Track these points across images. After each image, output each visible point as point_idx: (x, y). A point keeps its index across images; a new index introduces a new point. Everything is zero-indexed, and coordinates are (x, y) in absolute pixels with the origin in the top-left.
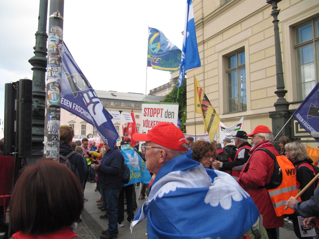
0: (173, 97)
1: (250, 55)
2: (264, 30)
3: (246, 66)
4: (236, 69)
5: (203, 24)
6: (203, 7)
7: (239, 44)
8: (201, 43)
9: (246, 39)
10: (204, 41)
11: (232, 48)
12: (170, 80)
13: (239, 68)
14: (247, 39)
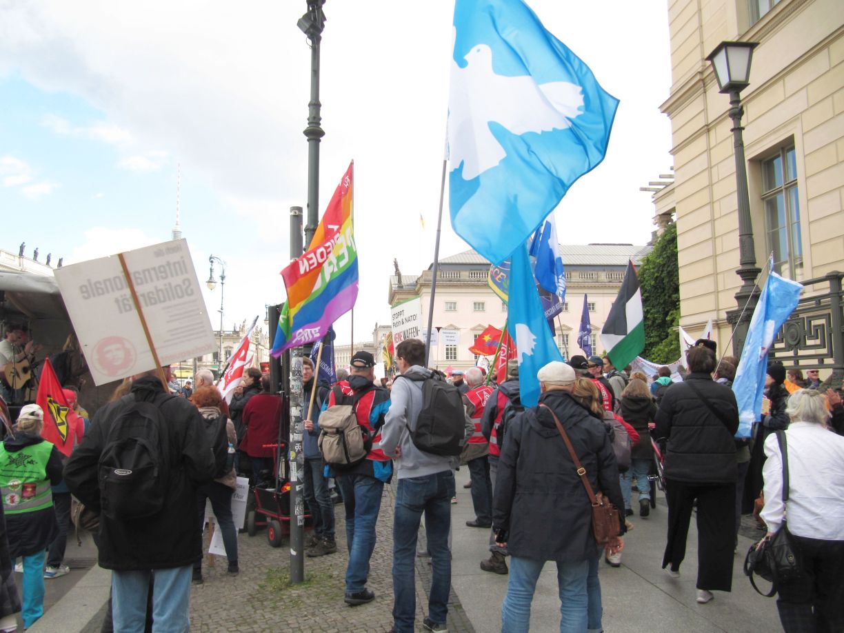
0: (658, 261)
1: (805, 156)
2: (833, 93)
3: (799, 184)
4: (782, 191)
5: (704, 84)
6: (703, 43)
7: (782, 132)
8: (701, 131)
9: (795, 118)
10: (707, 125)
11: (769, 140)
12: (653, 220)
13: (790, 186)
14: (798, 118)
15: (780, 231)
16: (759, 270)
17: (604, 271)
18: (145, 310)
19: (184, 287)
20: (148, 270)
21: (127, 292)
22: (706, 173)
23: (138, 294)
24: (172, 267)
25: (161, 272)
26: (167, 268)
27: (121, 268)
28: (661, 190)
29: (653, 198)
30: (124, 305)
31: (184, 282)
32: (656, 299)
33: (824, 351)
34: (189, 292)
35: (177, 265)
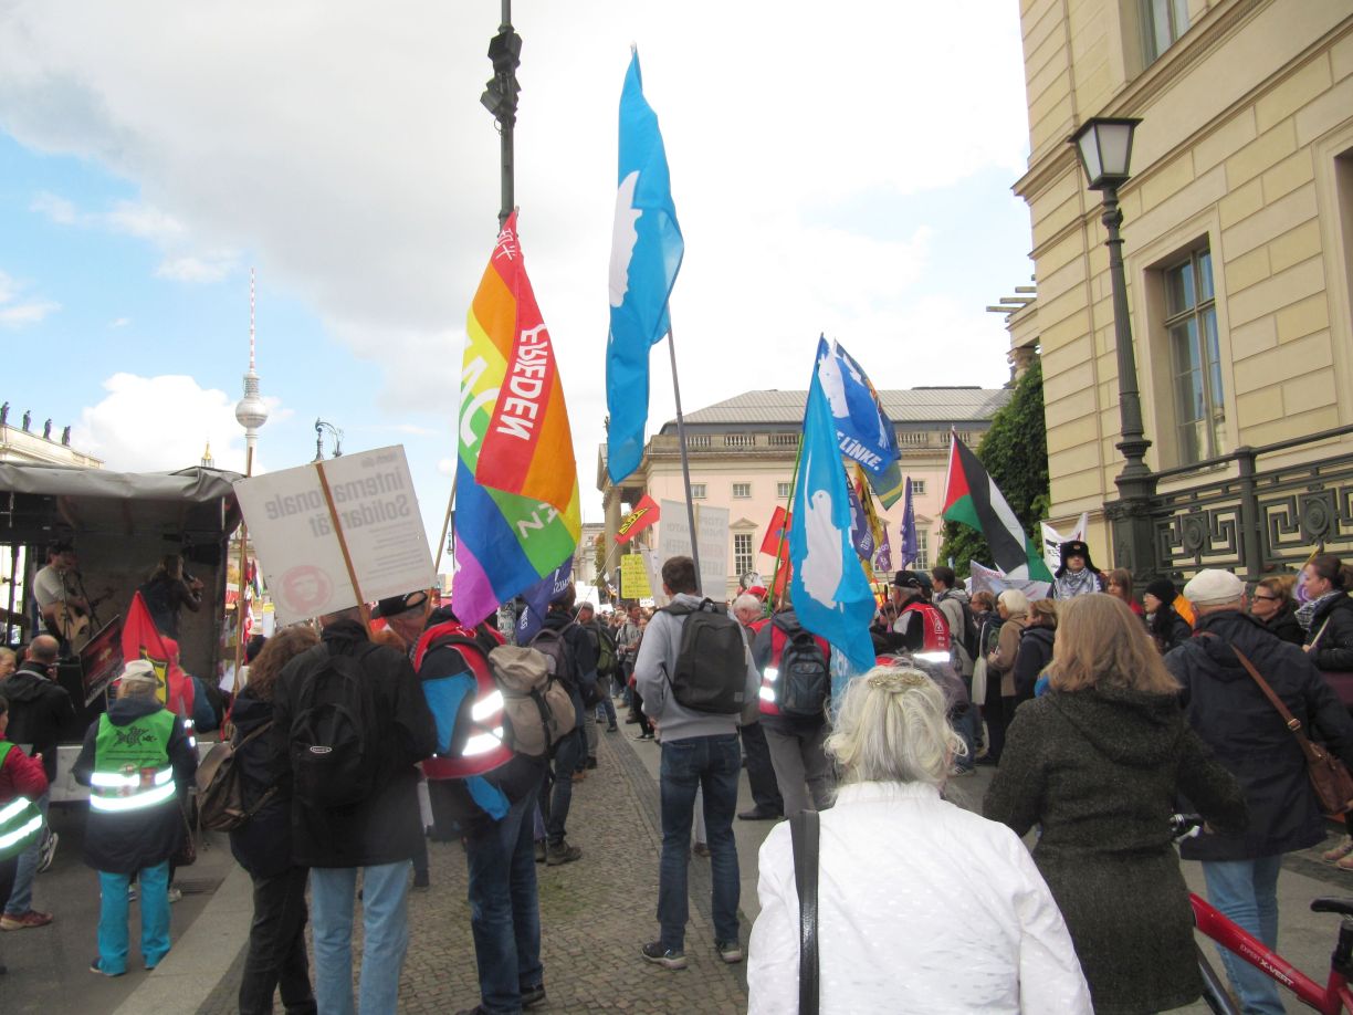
0: (1017, 419)
1: (1225, 265)
2: (1261, 174)
3: (1217, 305)
4: (1194, 314)
6: (1074, 91)
8: (1076, 223)
9: (1210, 209)
10: (1083, 216)
11: (1173, 239)
13: (1207, 308)
14: (1213, 209)
15: (1194, 374)
16: (1149, 444)
17: (937, 430)
18: (346, 533)
19: (398, 505)
20: (353, 484)
21: (326, 510)
22: (1083, 288)
23: (339, 513)
24: (383, 478)
25: (369, 486)
26: (377, 482)
27: (318, 481)
28: (1019, 310)
29: (1007, 321)
30: (321, 526)
31: (398, 498)
32: (1015, 477)
33: (1235, 557)
34: (404, 511)
35: (390, 478)
